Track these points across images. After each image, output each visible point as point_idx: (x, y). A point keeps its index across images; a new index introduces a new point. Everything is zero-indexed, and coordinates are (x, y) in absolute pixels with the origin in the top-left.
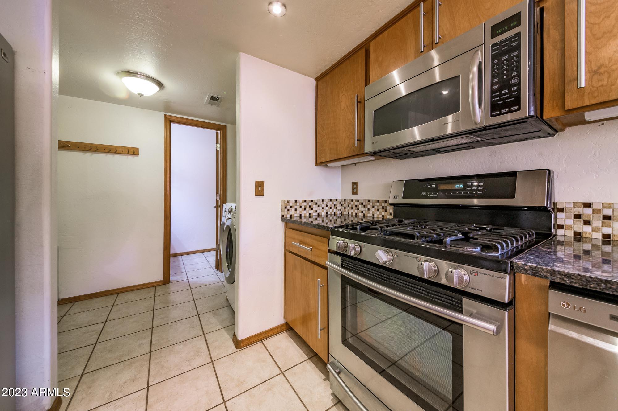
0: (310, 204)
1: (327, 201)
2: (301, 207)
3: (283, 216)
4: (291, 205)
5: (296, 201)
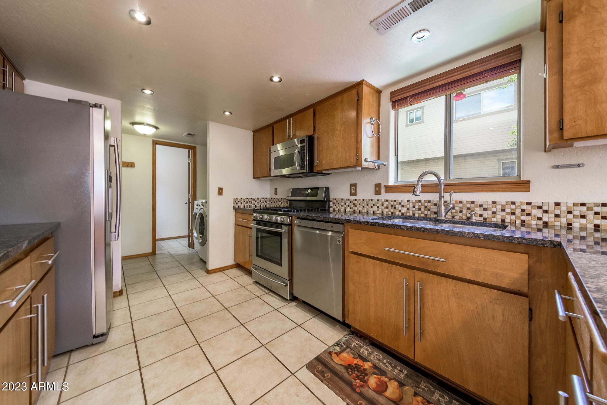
0: (250, 200)
1: (261, 198)
2: (244, 202)
3: (234, 206)
4: (238, 200)
5: (241, 199)
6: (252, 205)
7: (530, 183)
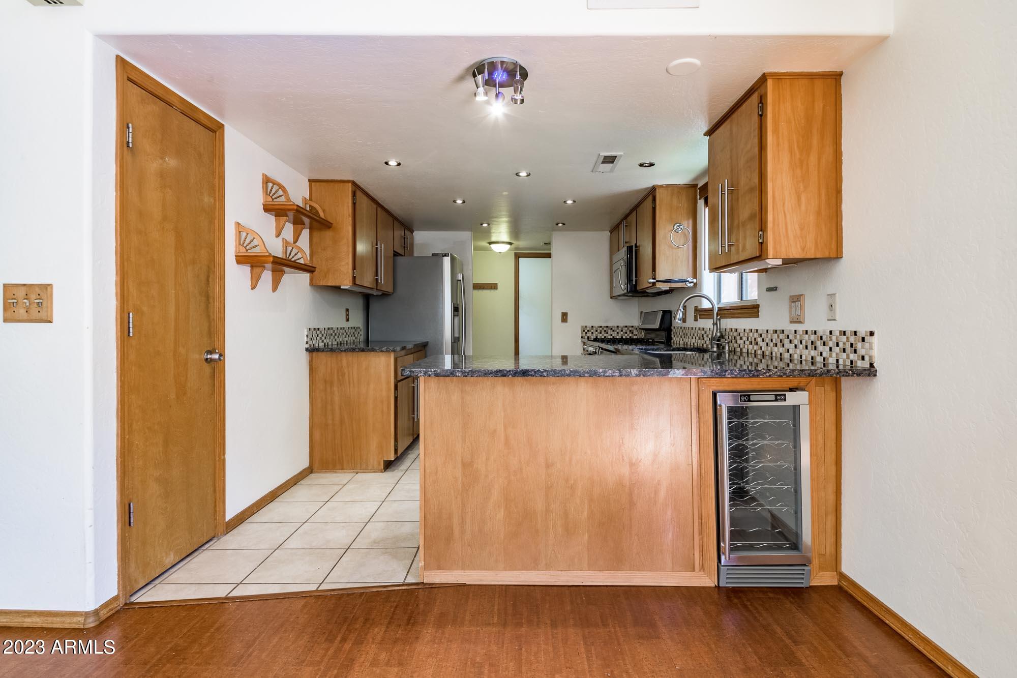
0: (605, 329)
1: (622, 327)
2: (597, 331)
3: (582, 336)
4: (588, 329)
5: (592, 327)
6: (609, 335)
7: (759, 307)
